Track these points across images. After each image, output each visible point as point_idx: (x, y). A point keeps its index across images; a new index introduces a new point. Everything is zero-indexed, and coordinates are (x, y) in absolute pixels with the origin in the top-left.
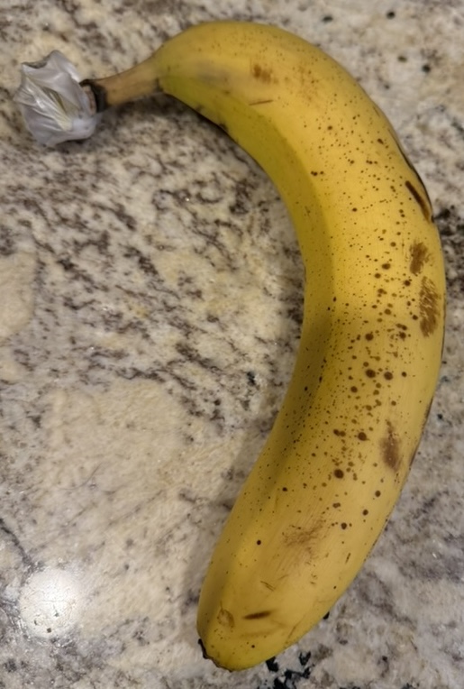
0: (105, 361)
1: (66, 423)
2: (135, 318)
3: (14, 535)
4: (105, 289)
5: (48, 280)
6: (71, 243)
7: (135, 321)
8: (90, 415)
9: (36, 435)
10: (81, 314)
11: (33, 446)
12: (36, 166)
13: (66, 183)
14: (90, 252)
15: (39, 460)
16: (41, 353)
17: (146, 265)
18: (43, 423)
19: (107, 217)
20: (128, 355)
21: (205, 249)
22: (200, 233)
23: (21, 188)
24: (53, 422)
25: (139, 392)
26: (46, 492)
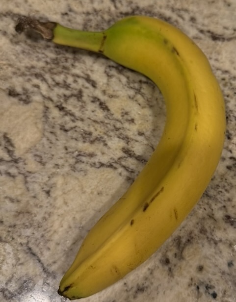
0: (84, 159)
1: (64, 193)
2: (99, 135)
3: (38, 257)
4: (82, 120)
5: (51, 116)
6: (62, 96)
7: (99, 137)
8: (77, 189)
9: (48, 200)
10: (69, 133)
11: (47, 207)
12: (40, 56)
13: (58, 64)
14: (73, 101)
15: (50, 214)
16: (49, 156)
17: (103, 106)
18: (51, 194)
19: (81, 82)
20: (96, 155)
21: (134, 96)
22: (131, 88)
23: (33, 67)
24: (57, 193)
25: (103, 175)
26: (55, 232)
